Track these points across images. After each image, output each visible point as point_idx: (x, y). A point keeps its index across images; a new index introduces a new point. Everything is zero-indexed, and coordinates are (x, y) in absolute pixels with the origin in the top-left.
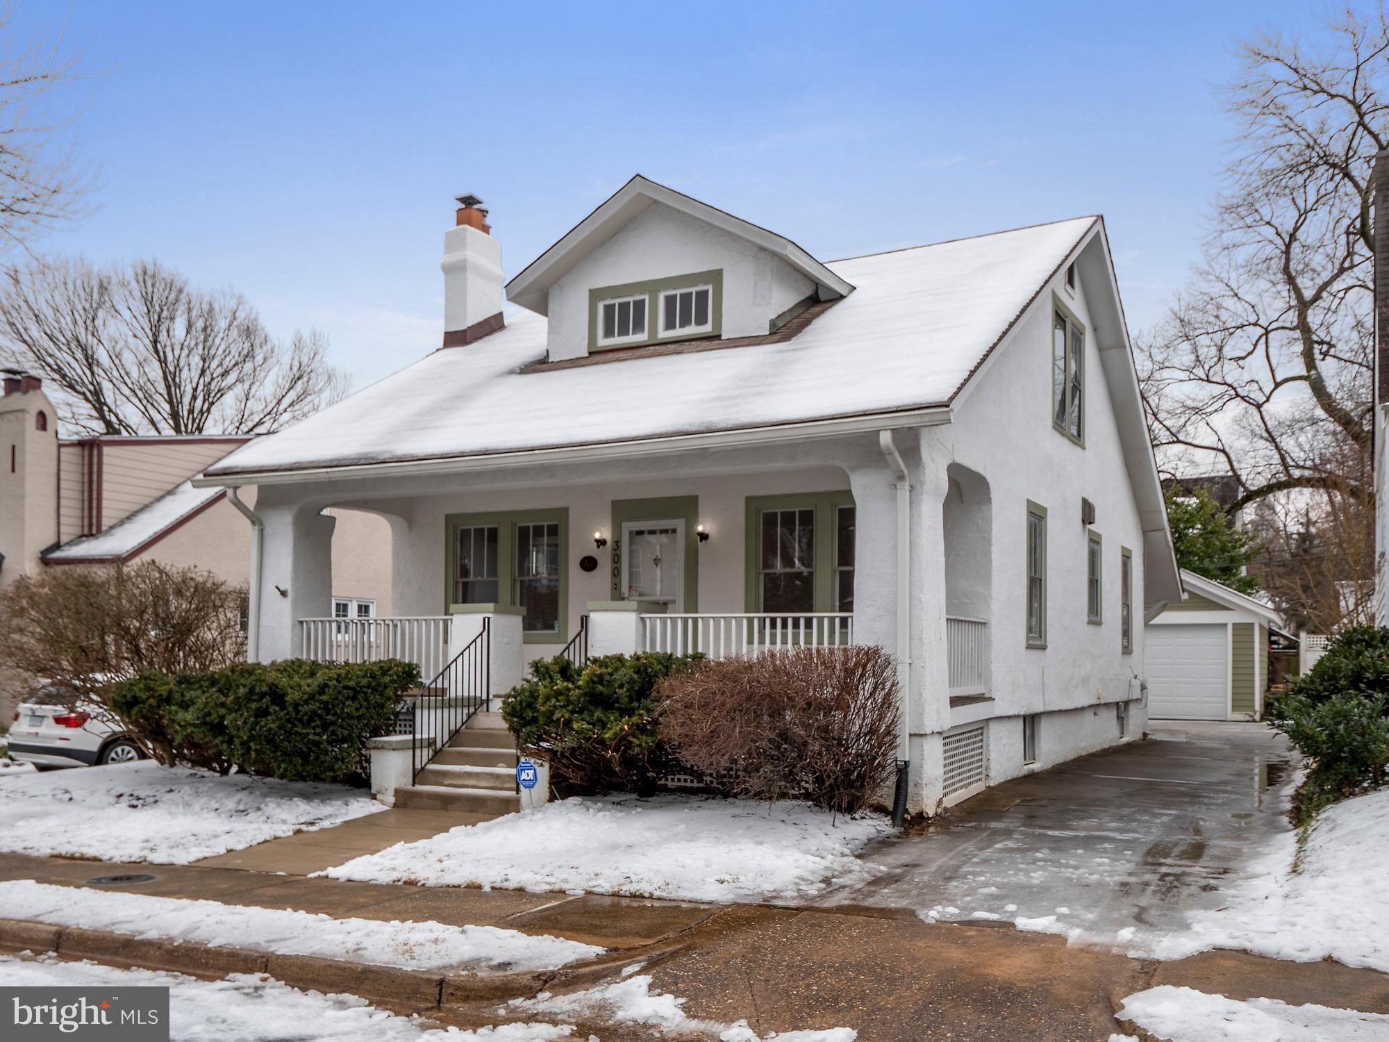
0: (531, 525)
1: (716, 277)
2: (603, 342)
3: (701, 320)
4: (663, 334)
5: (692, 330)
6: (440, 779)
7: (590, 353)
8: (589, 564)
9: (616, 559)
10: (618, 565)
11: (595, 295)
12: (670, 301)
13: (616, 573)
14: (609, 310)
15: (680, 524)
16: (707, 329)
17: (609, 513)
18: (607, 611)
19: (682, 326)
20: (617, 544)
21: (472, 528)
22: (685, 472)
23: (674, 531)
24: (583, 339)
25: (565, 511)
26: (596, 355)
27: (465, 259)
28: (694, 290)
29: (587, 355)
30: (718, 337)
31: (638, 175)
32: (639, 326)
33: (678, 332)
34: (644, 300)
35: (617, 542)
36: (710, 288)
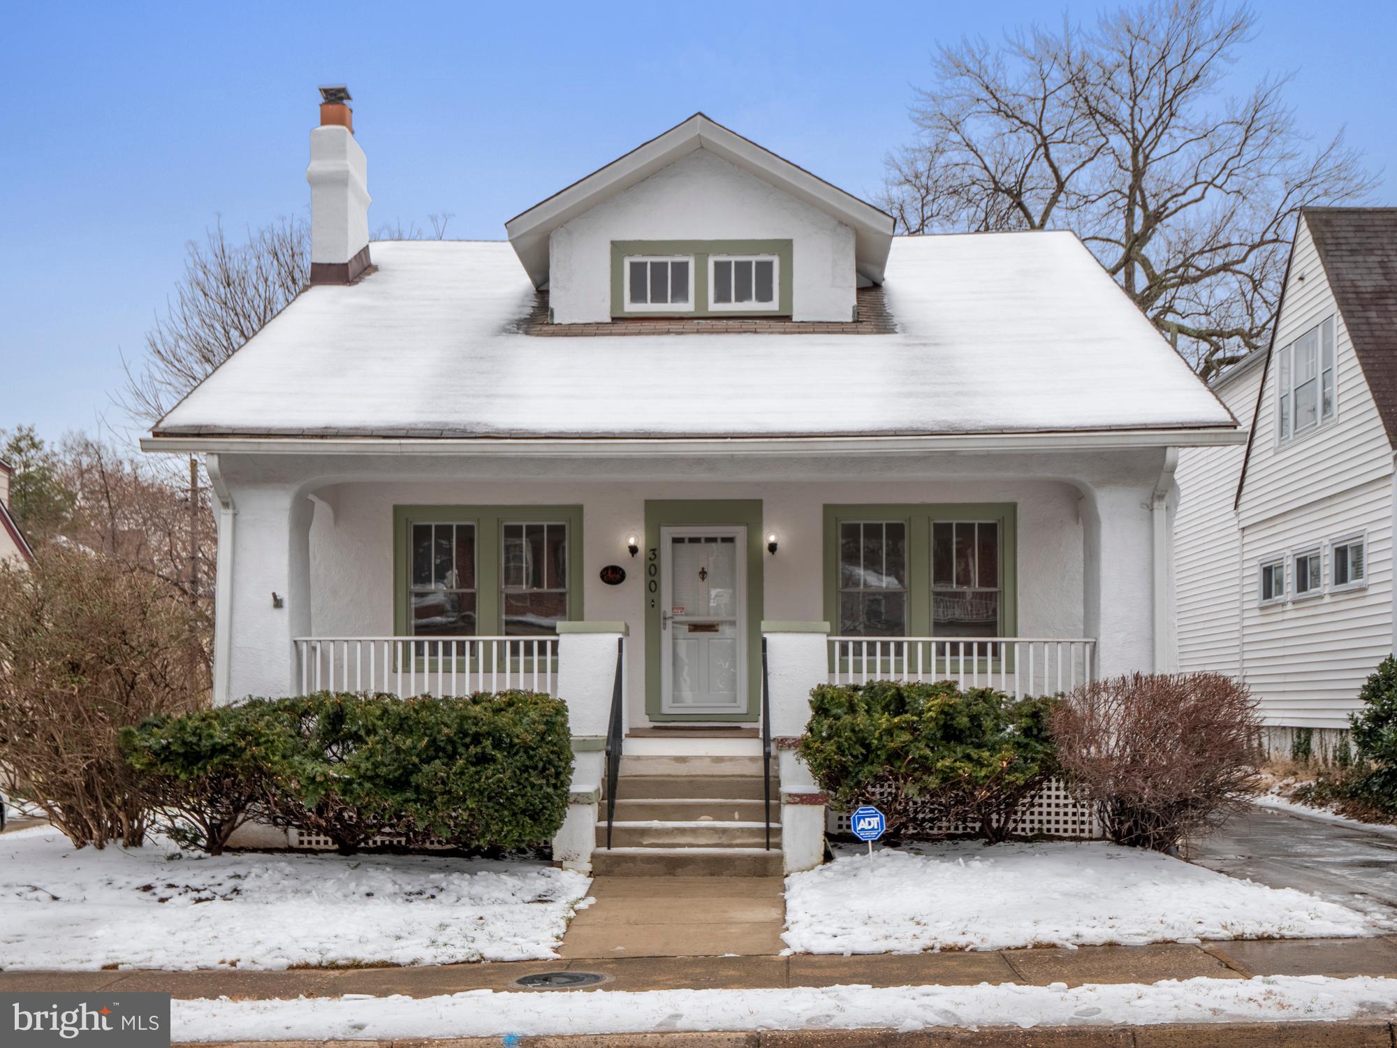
0: (524, 524)
1: (784, 248)
2: (630, 308)
3: (765, 295)
4: (714, 307)
5: (752, 306)
6: (636, 839)
7: (613, 319)
8: (613, 575)
9: (653, 570)
10: (655, 578)
11: (619, 249)
12: (722, 268)
13: (653, 586)
14: (637, 269)
15: (739, 532)
16: (773, 306)
17: (642, 515)
18: (788, 632)
19: (739, 299)
20: (654, 553)
21: (433, 524)
22: (894, 475)
23: (730, 540)
24: (604, 300)
25: (578, 509)
26: (621, 323)
27: (348, 172)
28: (754, 259)
29: (609, 320)
30: (788, 318)
31: (700, 114)
32: (680, 293)
33: (734, 307)
34: (686, 264)
35: (654, 550)
36: (776, 261)
